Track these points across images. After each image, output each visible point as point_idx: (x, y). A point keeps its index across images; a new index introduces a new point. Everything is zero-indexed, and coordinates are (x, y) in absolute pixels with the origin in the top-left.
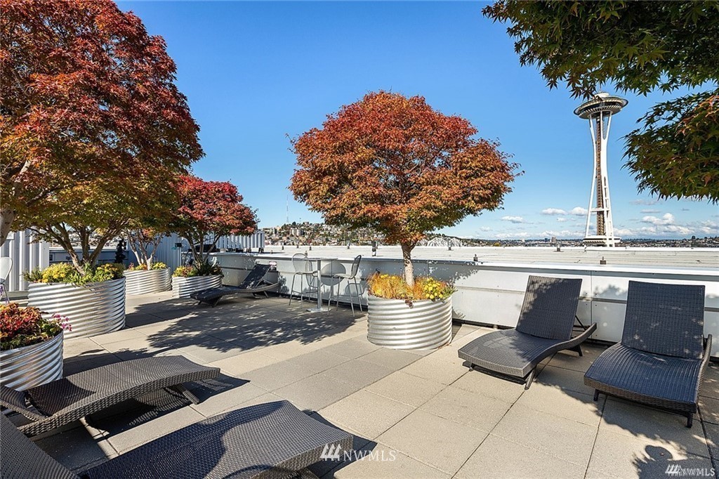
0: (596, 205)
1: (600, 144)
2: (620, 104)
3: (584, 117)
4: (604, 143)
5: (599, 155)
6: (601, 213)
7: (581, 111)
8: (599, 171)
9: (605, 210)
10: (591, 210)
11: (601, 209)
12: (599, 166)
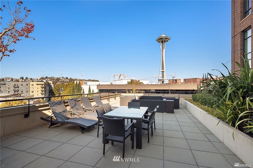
0: (162, 69)
1: (163, 50)
2: (168, 39)
3: (159, 42)
4: (164, 50)
5: (163, 54)
6: (163, 72)
7: (158, 40)
8: (163, 59)
9: (164, 70)
10: (160, 71)
11: (163, 71)
12: (163, 57)
